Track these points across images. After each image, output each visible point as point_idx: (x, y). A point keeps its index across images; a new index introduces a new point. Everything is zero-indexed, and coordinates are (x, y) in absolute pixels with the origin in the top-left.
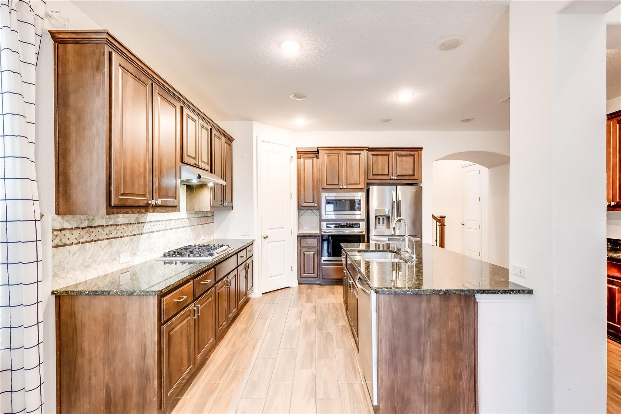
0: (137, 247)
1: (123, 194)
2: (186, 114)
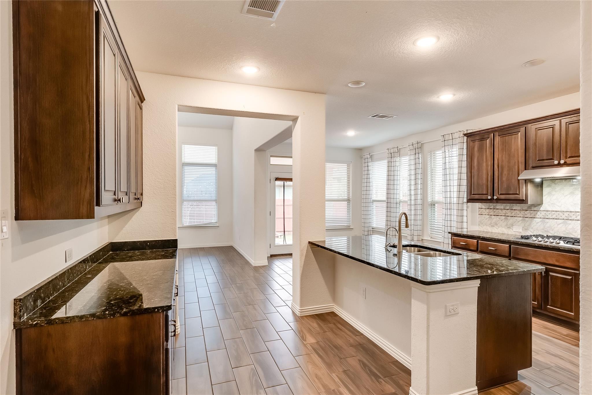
1: (473, 194)
2: (534, 129)
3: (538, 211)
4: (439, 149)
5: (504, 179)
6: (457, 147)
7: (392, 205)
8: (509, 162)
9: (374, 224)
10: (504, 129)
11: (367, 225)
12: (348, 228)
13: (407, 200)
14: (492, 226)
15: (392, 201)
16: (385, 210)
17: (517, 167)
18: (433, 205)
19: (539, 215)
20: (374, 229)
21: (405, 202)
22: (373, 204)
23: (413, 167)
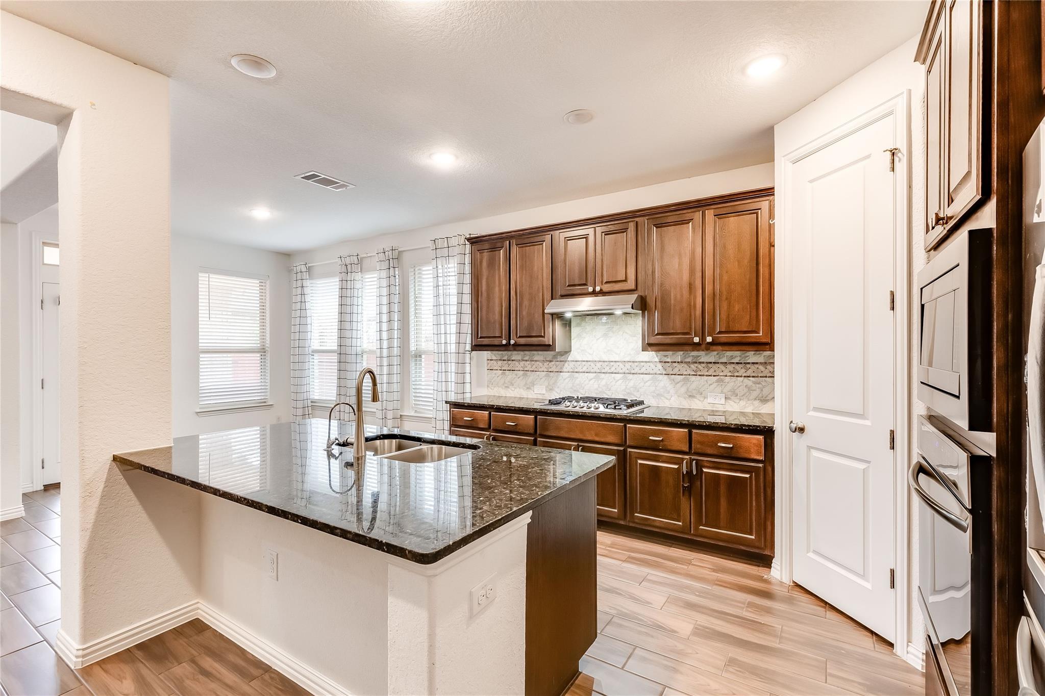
0: (554, 384)
1: (481, 338)
2: (564, 239)
3: (566, 361)
4: (426, 263)
5: (524, 313)
6: (456, 260)
7: (349, 358)
8: (531, 287)
9: (316, 394)
10: (523, 235)
11: (300, 397)
12: (263, 405)
13: (375, 348)
14: (506, 387)
15: (348, 350)
16: (336, 368)
17: (541, 294)
18: (418, 356)
19: (568, 367)
20: (315, 402)
21: (371, 352)
22: (312, 357)
23: (385, 291)
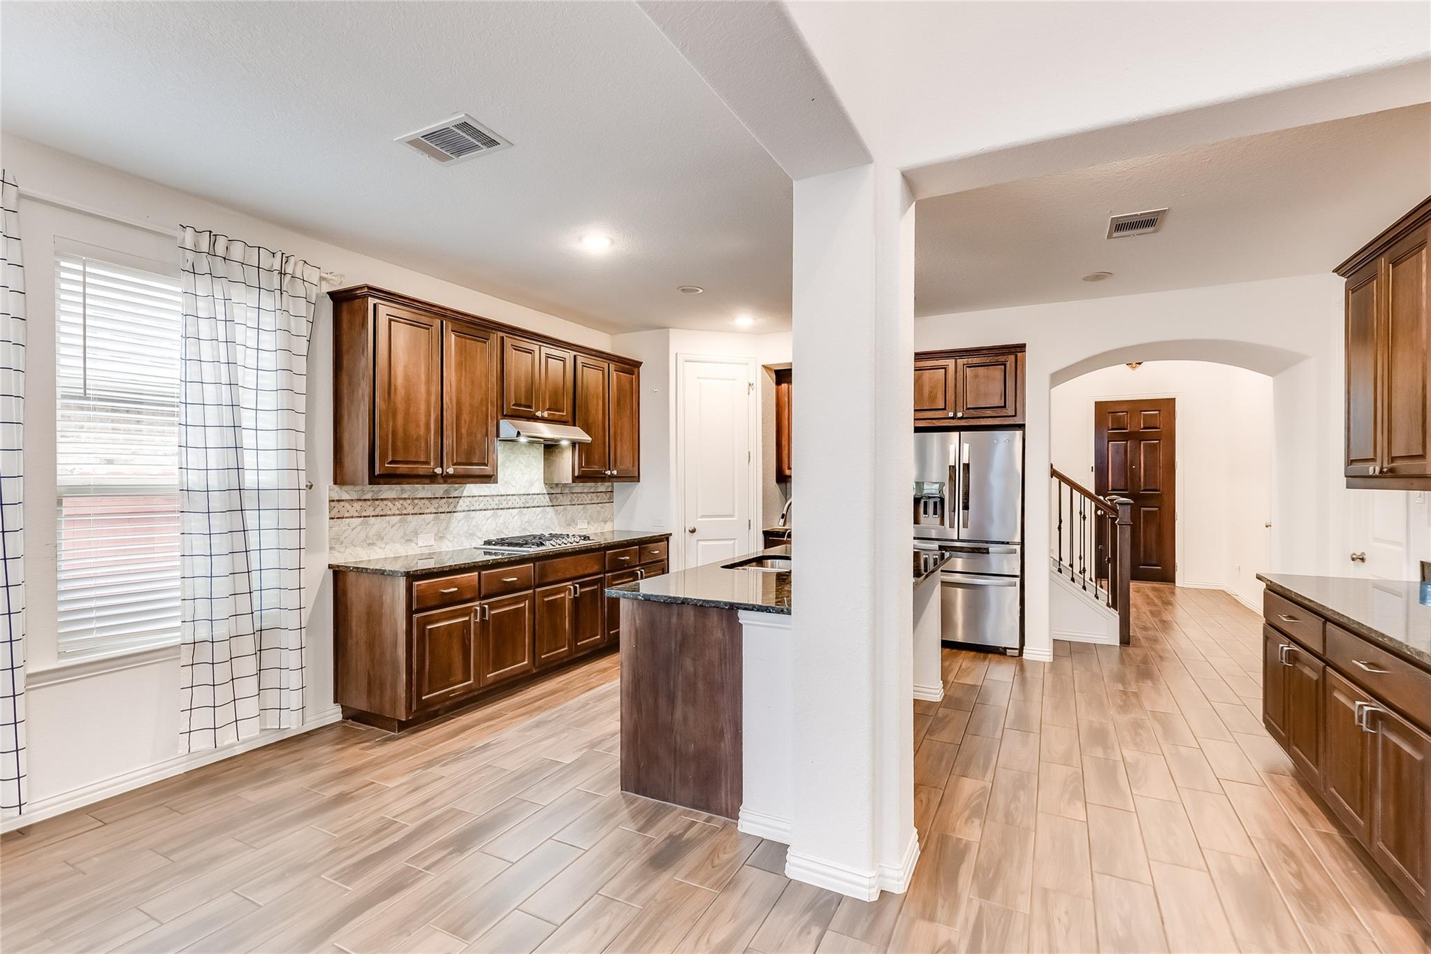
0: (446, 529)
1: (392, 462)
2: (510, 345)
8: (472, 396)
17: (485, 409)
